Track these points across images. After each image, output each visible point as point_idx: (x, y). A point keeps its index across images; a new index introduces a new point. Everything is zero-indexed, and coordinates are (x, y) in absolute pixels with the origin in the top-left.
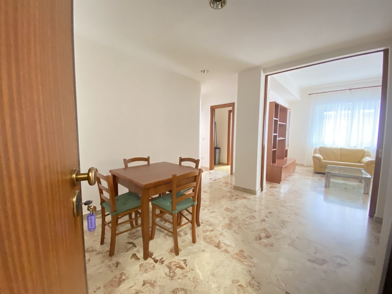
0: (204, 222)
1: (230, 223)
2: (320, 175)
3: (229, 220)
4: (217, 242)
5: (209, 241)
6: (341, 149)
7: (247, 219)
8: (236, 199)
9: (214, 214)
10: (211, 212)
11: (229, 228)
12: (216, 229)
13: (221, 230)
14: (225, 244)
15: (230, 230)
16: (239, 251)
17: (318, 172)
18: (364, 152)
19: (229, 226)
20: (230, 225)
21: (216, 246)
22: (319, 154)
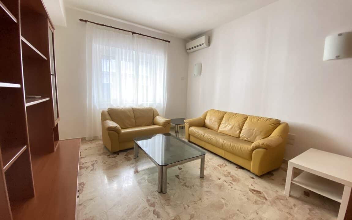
6: (134, 110)
18: (153, 111)
22: (110, 120)
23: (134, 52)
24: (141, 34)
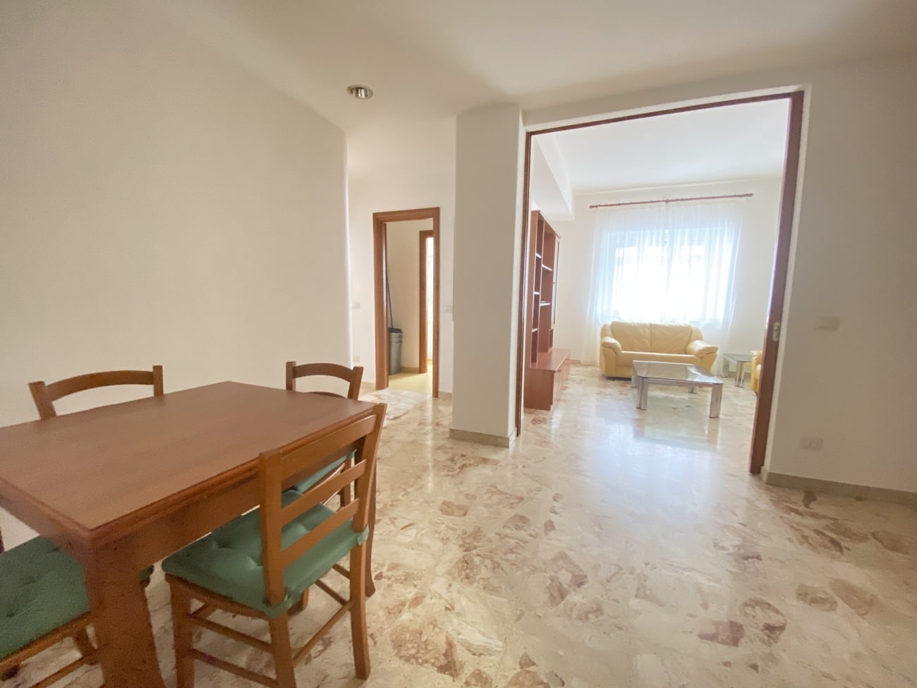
0: (384, 570)
1: (465, 556)
2: (616, 382)
3: (461, 546)
4: (443, 647)
5: (413, 651)
6: (652, 326)
7: (508, 532)
8: (463, 467)
9: (412, 532)
10: (402, 526)
11: (467, 577)
12: (430, 591)
13: (443, 591)
14: (469, 647)
15: (471, 584)
16: (518, 667)
19: (466, 569)
20: (467, 563)
21: (442, 669)
23: (667, 231)
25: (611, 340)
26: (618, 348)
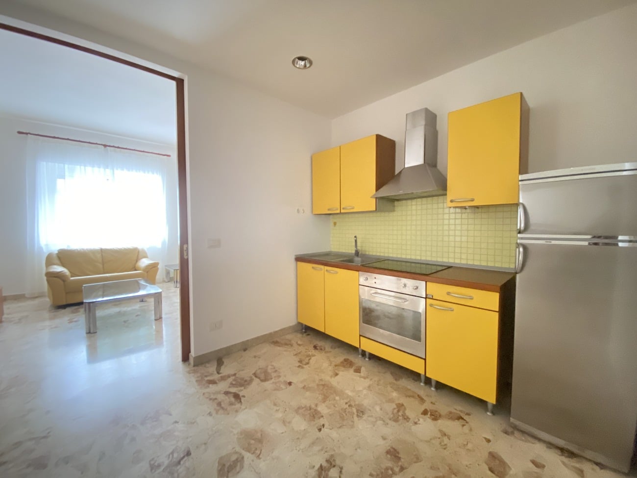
2: (68, 310)
17: (64, 303)
23: (107, 170)
24: (118, 147)
25: (58, 269)
26: (67, 276)
